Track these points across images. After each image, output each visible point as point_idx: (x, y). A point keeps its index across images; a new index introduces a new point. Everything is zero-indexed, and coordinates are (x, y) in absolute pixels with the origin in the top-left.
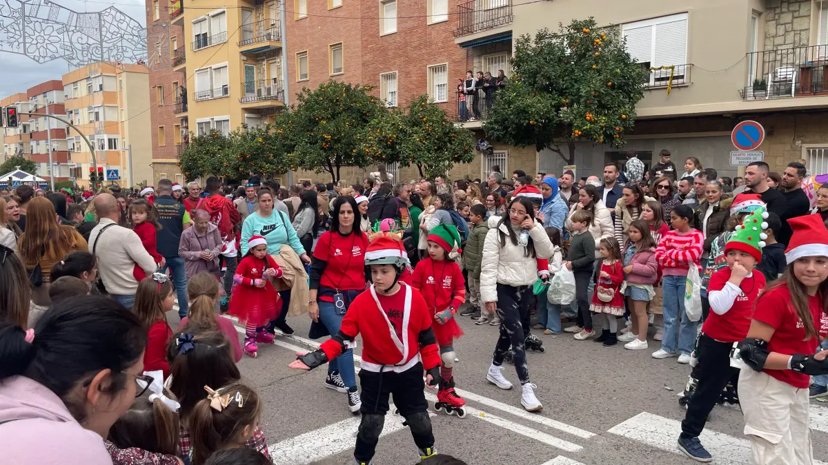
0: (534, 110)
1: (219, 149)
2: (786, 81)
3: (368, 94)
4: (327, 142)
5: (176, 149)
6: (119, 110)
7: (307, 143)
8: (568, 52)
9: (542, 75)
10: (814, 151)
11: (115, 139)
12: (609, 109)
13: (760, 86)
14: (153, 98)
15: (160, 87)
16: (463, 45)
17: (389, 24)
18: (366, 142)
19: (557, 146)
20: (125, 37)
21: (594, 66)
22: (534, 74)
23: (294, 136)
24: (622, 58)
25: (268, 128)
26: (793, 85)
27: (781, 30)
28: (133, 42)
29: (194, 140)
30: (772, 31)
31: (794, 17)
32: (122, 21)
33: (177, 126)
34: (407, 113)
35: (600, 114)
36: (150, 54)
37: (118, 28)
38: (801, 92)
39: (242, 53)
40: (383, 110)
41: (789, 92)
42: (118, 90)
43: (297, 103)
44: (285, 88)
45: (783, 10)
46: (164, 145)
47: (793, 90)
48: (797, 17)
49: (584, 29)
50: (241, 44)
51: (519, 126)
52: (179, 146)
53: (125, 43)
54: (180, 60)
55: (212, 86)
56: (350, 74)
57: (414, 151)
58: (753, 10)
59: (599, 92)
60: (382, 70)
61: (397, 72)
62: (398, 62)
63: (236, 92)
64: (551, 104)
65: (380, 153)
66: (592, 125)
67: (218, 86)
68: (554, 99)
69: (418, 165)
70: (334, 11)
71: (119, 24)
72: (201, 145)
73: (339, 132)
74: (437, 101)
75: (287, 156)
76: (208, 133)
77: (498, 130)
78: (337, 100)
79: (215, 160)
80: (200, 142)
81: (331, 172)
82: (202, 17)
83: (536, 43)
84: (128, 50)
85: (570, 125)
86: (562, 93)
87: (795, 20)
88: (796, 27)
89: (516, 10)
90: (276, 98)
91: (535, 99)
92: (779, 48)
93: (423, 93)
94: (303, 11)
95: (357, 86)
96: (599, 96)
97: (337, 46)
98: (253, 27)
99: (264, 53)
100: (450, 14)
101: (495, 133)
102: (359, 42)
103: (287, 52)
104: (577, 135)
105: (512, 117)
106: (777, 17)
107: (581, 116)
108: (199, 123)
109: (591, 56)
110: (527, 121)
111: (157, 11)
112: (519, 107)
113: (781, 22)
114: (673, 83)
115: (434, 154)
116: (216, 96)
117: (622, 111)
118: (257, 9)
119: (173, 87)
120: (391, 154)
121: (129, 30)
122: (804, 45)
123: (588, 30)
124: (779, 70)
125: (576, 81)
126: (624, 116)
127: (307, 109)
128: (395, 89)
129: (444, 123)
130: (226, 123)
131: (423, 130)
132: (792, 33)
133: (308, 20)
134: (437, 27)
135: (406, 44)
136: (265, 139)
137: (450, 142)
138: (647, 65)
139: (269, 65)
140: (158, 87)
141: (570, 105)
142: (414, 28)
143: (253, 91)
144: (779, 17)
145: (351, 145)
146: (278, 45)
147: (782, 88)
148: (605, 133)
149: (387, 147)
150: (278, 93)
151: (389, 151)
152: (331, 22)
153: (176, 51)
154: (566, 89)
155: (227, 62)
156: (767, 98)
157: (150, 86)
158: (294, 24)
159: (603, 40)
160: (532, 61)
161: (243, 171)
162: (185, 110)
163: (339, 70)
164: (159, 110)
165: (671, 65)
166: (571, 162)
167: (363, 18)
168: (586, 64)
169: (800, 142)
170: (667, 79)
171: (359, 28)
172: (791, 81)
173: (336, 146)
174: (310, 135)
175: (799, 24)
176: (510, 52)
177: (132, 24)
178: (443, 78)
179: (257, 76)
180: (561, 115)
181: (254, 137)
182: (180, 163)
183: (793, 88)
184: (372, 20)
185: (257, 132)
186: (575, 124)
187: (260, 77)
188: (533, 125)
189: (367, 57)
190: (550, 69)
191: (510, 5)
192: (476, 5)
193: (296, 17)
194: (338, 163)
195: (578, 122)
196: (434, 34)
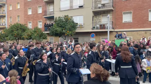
0: (58, 30)
3: (25, 26)
4: (16, 35)
8: (64, 20)
10: (102, 38)
12: (71, 31)
13: (94, 28)
16: (45, 18)
17: (30, 12)
18: (24, 35)
19: (63, 37)
22: (58, 24)
23: (8, 34)
24: (73, 22)
25: (2, 32)
27: (97, 19)
34: (33, 30)
38: (100, 29)
40: (28, 29)
41: (98, 29)
43: (9, 27)
44: (6, 24)
45: (97, 16)
51: (56, 33)
56: (21, 22)
57: (35, 37)
60: (28, 21)
61: (31, 22)
62: (32, 20)
64: (61, 29)
65: (27, 37)
66: (69, 33)
69: (36, 40)
70: (18, 9)
73: (18, 33)
74: (40, 28)
75: (6, 38)
77: (52, 34)
78: (18, 27)
81: (17, 41)
83: (58, 18)
85: (65, 33)
86: (63, 27)
89: (55, 12)
90: (4, 26)
91: (58, 28)
92: (97, 22)
93: (37, 26)
94: (11, 9)
95: (23, 24)
96: (70, 28)
97: (18, 16)
99: (2, 16)
100: (42, 12)
102: (23, 16)
103: (7, 17)
104: (66, 35)
109: (68, 21)
112: (55, 30)
114: (81, 26)
115: (39, 38)
120: (30, 38)
122: (100, 21)
123: (67, 17)
124: (97, 25)
125: (66, 26)
126: (74, 32)
127: (11, 28)
128: (31, 25)
129: (41, 32)
131: (37, 33)
133: (12, 11)
135: (33, 17)
137: (42, 35)
138: (77, 23)
139: (3, 19)
141: (65, 30)
142: (35, 14)
145: (21, 36)
146: (5, 15)
147: (97, 28)
148: (71, 35)
149: (29, 36)
152: (17, 11)
156: (95, 30)
159: (70, 19)
160: (58, 22)
163: (19, 21)
165: (81, 24)
166: (65, 40)
167: (24, 11)
168: (67, 23)
169: (100, 37)
171: (24, 13)
172: (99, 27)
173: (18, 36)
174: (12, 34)
175: (99, 18)
176: (54, 20)
178: (41, 23)
180: (63, 31)
184: (26, 12)
187: (1, 21)
188: (58, 33)
189: (25, 19)
190: (61, 23)
191: (54, 11)
192: (47, 11)
193: (9, 10)
194: (18, 39)
195: (66, 33)
196: (39, 15)
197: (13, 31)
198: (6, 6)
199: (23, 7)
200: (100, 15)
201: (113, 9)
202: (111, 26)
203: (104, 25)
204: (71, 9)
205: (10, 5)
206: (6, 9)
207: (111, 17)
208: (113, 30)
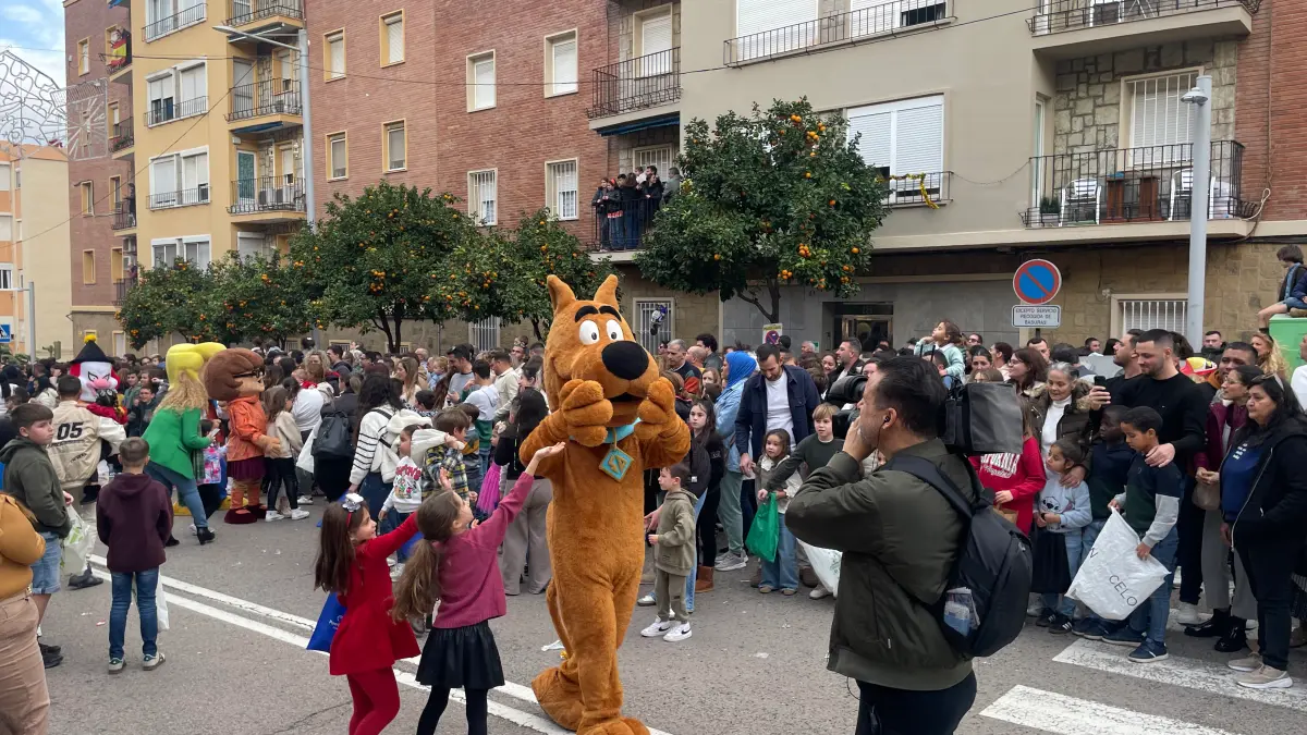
0: (720, 237)
1: (190, 292)
2: (1087, 200)
3: (449, 207)
4: (378, 283)
5: (114, 291)
6: (15, 223)
7: (344, 283)
8: (768, 148)
9: (730, 186)
10: (1129, 305)
11: (5, 271)
12: (833, 238)
13: (1050, 207)
14: (74, 204)
15: (88, 185)
16: (602, 131)
17: (482, 94)
18: (446, 283)
19: (753, 294)
20: (28, 102)
21: (808, 174)
22: (717, 183)
23: (323, 271)
24: (850, 163)
25: (276, 258)
26: (1098, 206)
27: (1078, 124)
28: (41, 112)
29: (147, 275)
30: (1066, 126)
31: (1096, 106)
32: (23, 76)
33: (117, 250)
34: (513, 237)
35: (819, 246)
36: (71, 132)
37: (16, 87)
38: (1109, 216)
39: (234, 132)
40: (473, 231)
41: (1092, 216)
42: (14, 187)
43: (327, 218)
44: (308, 190)
45: (1081, 94)
46: (94, 282)
47: (1098, 214)
48: (1100, 106)
49: (794, 117)
50: (231, 118)
51: (697, 262)
52: (120, 284)
53: (27, 112)
54: (123, 139)
55: (179, 184)
56: (417, 172)
57: (525, 298)
58: (1038, 94)
59: (818, 213)
60: (471, 166)
61: (496, 170)
62: (497, 153)
63: (221, 195)
64: (744, 230)
65: (470, 301)
66: (809, 262)
67: (190, 185)
68: (749, 222)
69: (533, 321)
70: (391, 71)
71: (18, 81)
72: (158, 284)
73: (399, 267)
74: (562, 218)
75: (311, 305)
76: (171, 265)
77: (662, 268)
78: (395, 215)
79: (182, 309)
80: (157, 279)
81: (387, 330)
82: (165, 71)
83: (718, 134)
84: (32, 124)
85: (775, 261)
86: (759, 211)
87: (1097, 110)
88: (1100, 120)
89: (684, 82)
90: (291, 208)
91: (721, 221)
92: (1076, 150)
93: (539, 204)
94: (338, 67)
95: (428, 191)
96: (817, 220)
97: (395, 127)
98: (253, 91)
99: (272, 133)
100: (580, 82)
101: (658, 272)
102: (433, 121)
103: (313, 132)
104: (785, 277)
105: (685, 248)
106: (1071, 104)
107: (790, 248)
108: (156, 247)
109: (803, 157)
110: (709, 255)
111: (86, 60)
112: (696, 232)
113: (1078, 112)
114: (924, 201)
116: (185, 202)
117: (851, 241)
118: (260, 62)
119: (111, 186)
120: (487, 302)
121: (35, 91)
122: (1111, 147)
123: (799, 117)
124: (1076, 184)
125: (781, 195)
126: (855, 250)
127: (344, 228)
128: (495, 199)
129: (575, 255)
130: (203, 246)
131: (541, 265)
132: (1094, 130)
133: (347, 82)
134: (561, 102)
135: (510, 127)
136: (273, 274)
138: (885, 171)
139: (279, 153)
140: (82, 182)
141: (770, 232)
142: (523, 101)
143: (250, 195)
144: (1075, 105)
145: (419, 287)
146: (295, 120)
147: (1082, 211)
148: (828, 275)
149: (482, 291)
150: (295, 199)
151: (485, 298)
152: (387, 86)
153: (117, 125)
154: (767, 205)
155: (207, 146)
156: (1060, 225)
157: (70, 183)
158: (324, 88)
159: (820, 133)
160: (713, 162)
161: (234, 329)
162: (131, 223)
163: (400, 164)
164: (85, 223)
165: (920, 173)
166: (774, 319)
167: (439, 83)
168: (797, 170)
169: (1108, 291)
170: (917, 193)
171: (433, 97)
172: (1095, 200)
173: (394, 289)
174: (350, 271)
175: (1103, 116)
176: (677, 144)
177: (42, 80)
178: (570, 182)
179: (259, 170)
180: (760, 247)
181: (251, 272)
182: (122, 315)
183: (1098, 210)
184: (453, 86)
185: (258, 265)
186: (782, 261)
187: (265, 172)
188: (719, 261)
189: (448, 145)
190: (741, 177)
191: (676, 73)
192: (622, 69)
193: (326, 78)
194: (399, 316)
195: (786, 257)
196: (555, 112)
197: (355, 249)
198: (303, 44)
199: (431, 46)
200: (1115, 80)
201: (1247, 22)
202: (1226, 187)
203: (1149, 181)
204: (834, 40)
205: (333, 38)
206: (304, 71)
207: (1229, 96)
208: (1240, 228)
